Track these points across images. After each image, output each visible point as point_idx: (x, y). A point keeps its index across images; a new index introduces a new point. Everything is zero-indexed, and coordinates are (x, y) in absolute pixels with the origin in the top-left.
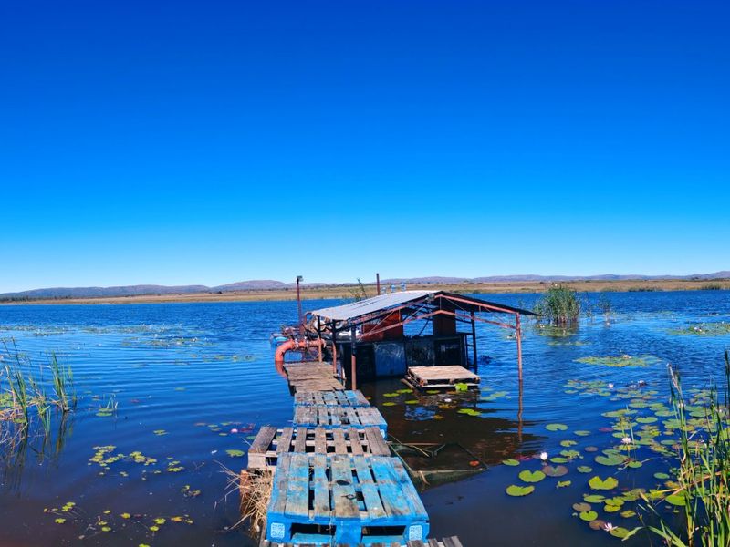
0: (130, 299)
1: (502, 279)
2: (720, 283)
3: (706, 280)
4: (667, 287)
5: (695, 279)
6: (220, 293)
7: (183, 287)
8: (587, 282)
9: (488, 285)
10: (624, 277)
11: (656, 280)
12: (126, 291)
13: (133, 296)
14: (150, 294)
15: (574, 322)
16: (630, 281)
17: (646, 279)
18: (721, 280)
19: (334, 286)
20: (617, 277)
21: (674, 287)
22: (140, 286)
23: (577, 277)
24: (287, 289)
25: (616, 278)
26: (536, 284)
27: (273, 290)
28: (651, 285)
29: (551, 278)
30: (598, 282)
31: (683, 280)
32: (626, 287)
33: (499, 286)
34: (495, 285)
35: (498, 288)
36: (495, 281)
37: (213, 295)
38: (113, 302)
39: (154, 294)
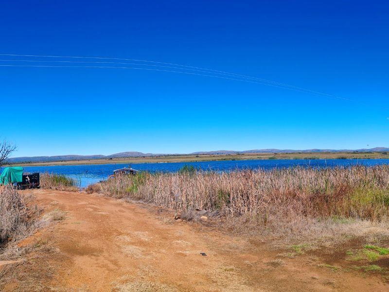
0: (63, 163)
6: (111, 159)
7: (91, 156)
12: (61, 158)
13: (65, 161)
14: (74, 160)
19: (168, 155)
20: (319, 150)
24: (144, 157)
27: (137, 157)
33: (251, 155)
34: (249, 155)
35: (251, 157)
36: (254, 152)
37: (107, 160)
38: (56, 165)
39: (76, 160)
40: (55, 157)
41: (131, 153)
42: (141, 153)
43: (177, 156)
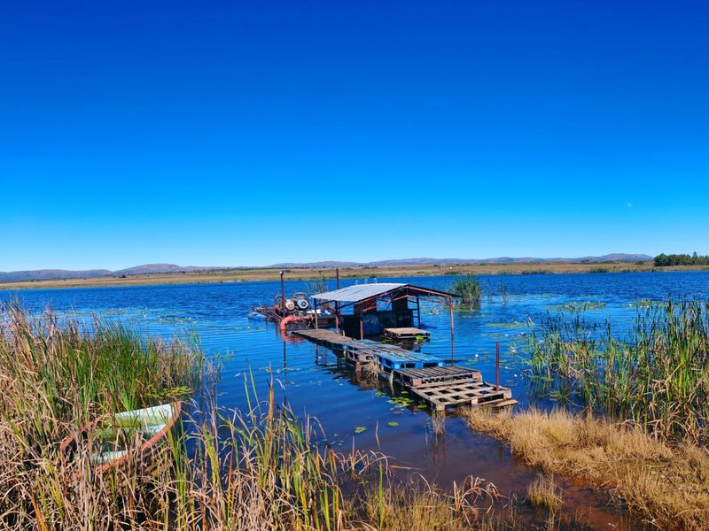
0: (35, 283)
1: (395, 263)
2: (608, 266)
3: (596, 262)
4: (557, 270)
5: (585, 261)
6: (124, 277)
7: (86, 272)
8: (481, 265)
9: (382, 269)
10: (518, 259)
11: (548, 262)
12: (29, 276)
13: (38, 281)
14: (54, 279)
15: (477, 301)
16: (525, 263)
17: (538, 262)
18: (611, 262)
19: (228, 270)
20: (511, 259)
21: (564, 270)
22: (44, 271)
23: (472, 260)
24: (184, 273)
25: (509, 261)
26: (430, 268)
27: (170, 273)
28: (543, 268)
29: (445, 261)
30: (492, 265)
31: (574, 262)
32: (520, 270)
33: (393, 269)
34: (390, 269)
35: (393, 272)
36: (389, 265)
37: (117, 278)
38: (22, 287)
39: (59, 279)
40: (18, 272)
41: (158, 266)
42: (175, 266)
43: (246, 269)
